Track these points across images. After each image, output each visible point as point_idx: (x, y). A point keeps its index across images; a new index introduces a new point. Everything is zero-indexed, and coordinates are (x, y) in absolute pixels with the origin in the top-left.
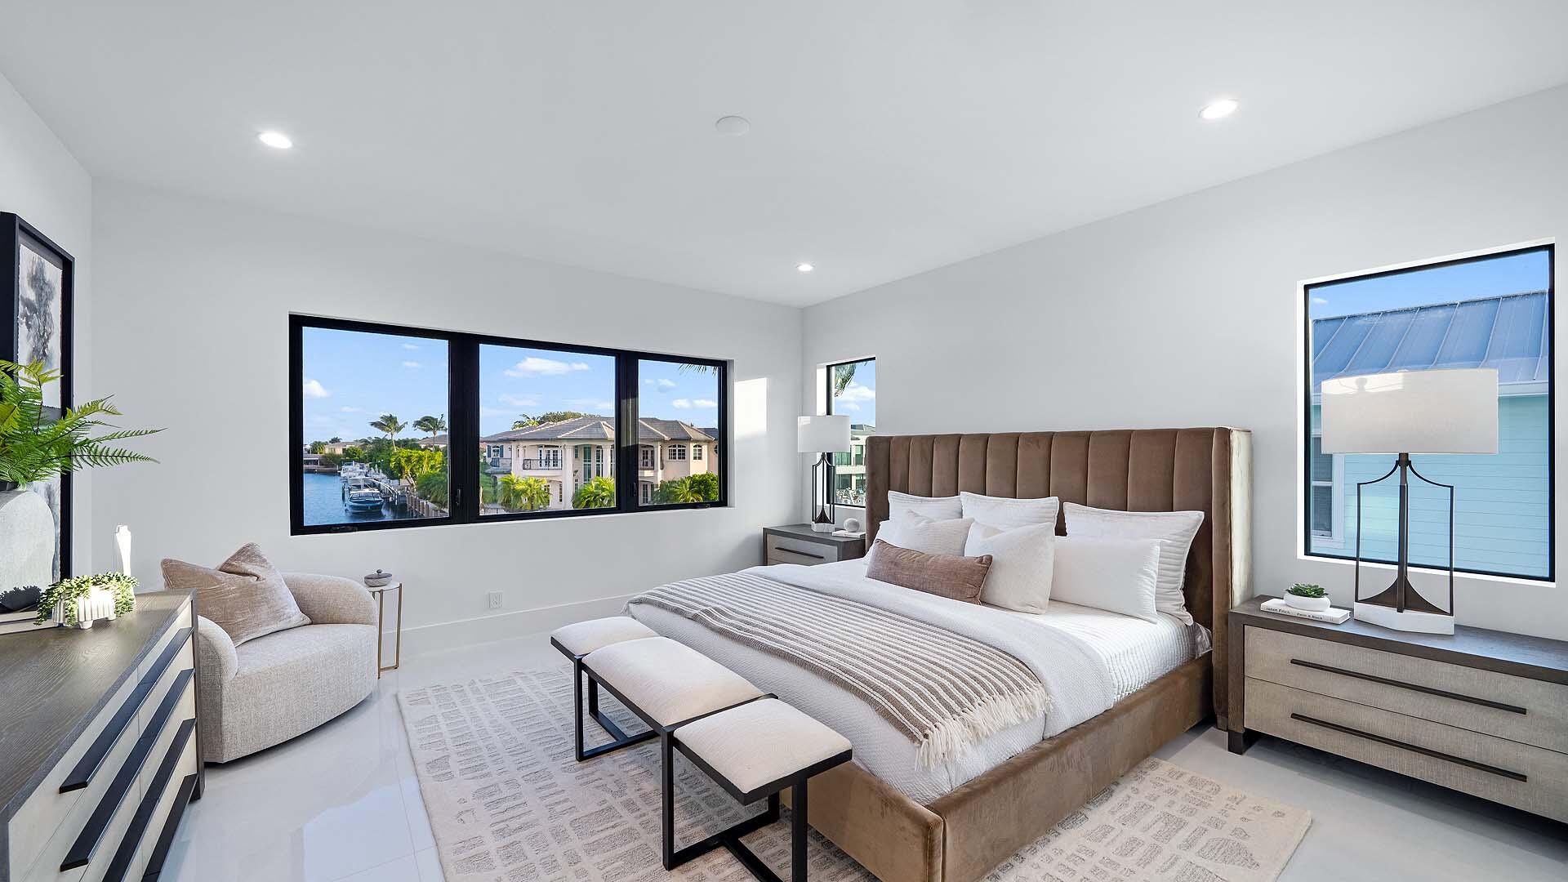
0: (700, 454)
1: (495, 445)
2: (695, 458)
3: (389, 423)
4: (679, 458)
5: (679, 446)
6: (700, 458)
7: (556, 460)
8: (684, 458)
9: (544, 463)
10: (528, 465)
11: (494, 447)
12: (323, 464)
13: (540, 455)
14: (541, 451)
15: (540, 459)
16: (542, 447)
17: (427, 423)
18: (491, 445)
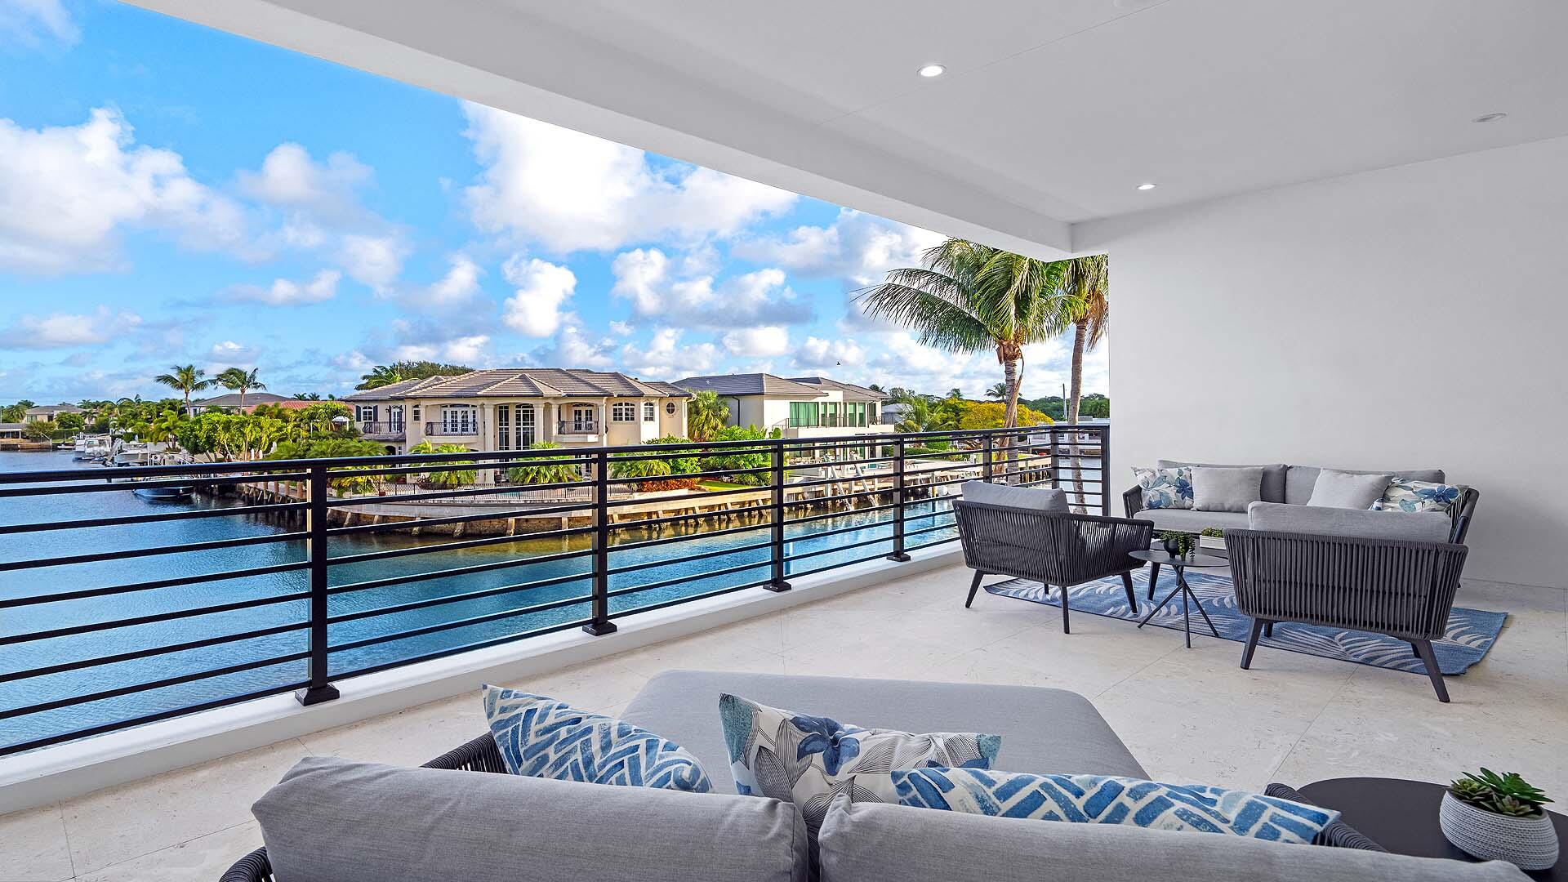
0: (652, 414)
1: (366, 405)
2: (646, 419)
3: (187, 378)
4: (627, 419)
5: (627, 404)
6: (652, 419)
7: (465, 423)
8: (633, 419)
9: (449, 427)
10: (430, 430)
11: (365, 408)
12: (28, 438)
13: (445, 417)
14: (445, 412)
15: (445, 421)
16: (447, 406)
17: (234, 377)
18: (361, 405)
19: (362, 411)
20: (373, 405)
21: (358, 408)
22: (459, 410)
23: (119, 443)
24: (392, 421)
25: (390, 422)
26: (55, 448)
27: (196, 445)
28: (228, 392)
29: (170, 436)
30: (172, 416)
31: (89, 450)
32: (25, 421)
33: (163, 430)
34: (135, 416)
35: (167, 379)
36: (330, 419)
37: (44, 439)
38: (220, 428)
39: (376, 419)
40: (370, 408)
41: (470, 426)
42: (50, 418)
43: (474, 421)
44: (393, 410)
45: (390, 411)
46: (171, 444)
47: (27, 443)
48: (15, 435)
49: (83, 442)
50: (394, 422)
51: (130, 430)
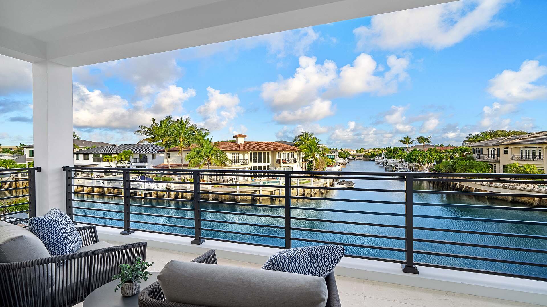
3: (407, 140)
9: (524, 157)
10: (513, 157)
11: (477, 149)
12: (364, 157)
13: (522, 152)
14: (522, 151)
15: (522, 154)
16: (523, 148)
17: (421, 140)
18: (475, 148)
19: (475, 150)
20: (480, 148)
21: (474, 149)
22: (531, 150)
23: (387, 159)
24: (490, 154)
25: (489, 155)
26: (370, 160)
27: (411, 160)
28: (419, 144)
29: (400, 158)
30: (401, 152)
31: (379, 161)
32: (363, 153)
33: (398, 156)
34: (390, 152)
35: (401, 141)
36: (462, 153)
37: (368, 158)
38: (419, 156)
39: (482, 153)
40: (479, 149)
41: (538, 157)
42: (368, 152)
43: (540, 154)
44: (490, 150)
45: (489, 150)
46: (400, 160)
47: (364, 158)
48: (361, 156)
49: (378, 159)
50: (491, 154)
51: (389, 156)
